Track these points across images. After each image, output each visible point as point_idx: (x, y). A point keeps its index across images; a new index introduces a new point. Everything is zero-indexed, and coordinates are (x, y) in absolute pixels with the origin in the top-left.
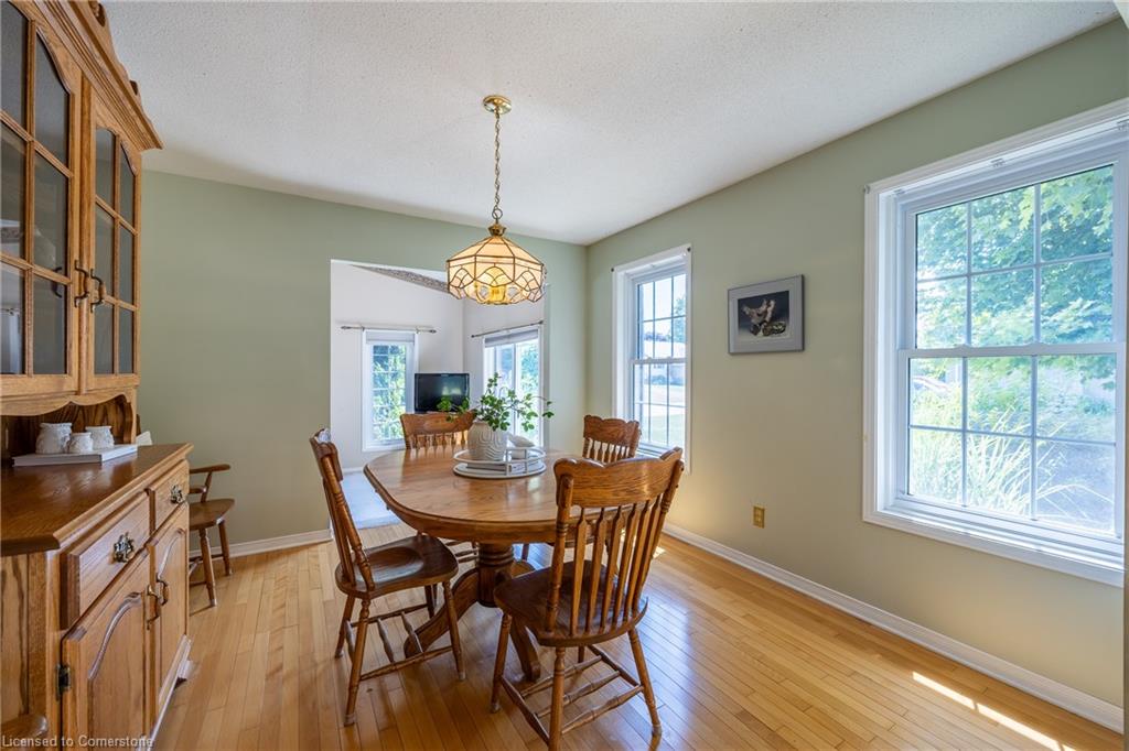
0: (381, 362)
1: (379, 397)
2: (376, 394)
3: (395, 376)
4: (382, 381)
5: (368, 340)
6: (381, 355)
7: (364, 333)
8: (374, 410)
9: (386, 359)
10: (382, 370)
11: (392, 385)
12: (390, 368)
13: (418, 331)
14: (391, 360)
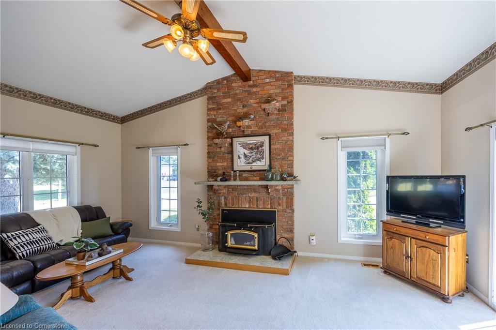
0: (354, 167)
1: (353, 195)
2: (349, 193)
3: (365, 178)
4: (355, 182)
5: (342, 147)
6: (354, 160)
7: (339, 142)
8: (349, 206)
9: (358, 163)
10: (355, 174)
11: (363, 185)
12: (362, 171)
13: (389, 135)
14: (363, 165)
